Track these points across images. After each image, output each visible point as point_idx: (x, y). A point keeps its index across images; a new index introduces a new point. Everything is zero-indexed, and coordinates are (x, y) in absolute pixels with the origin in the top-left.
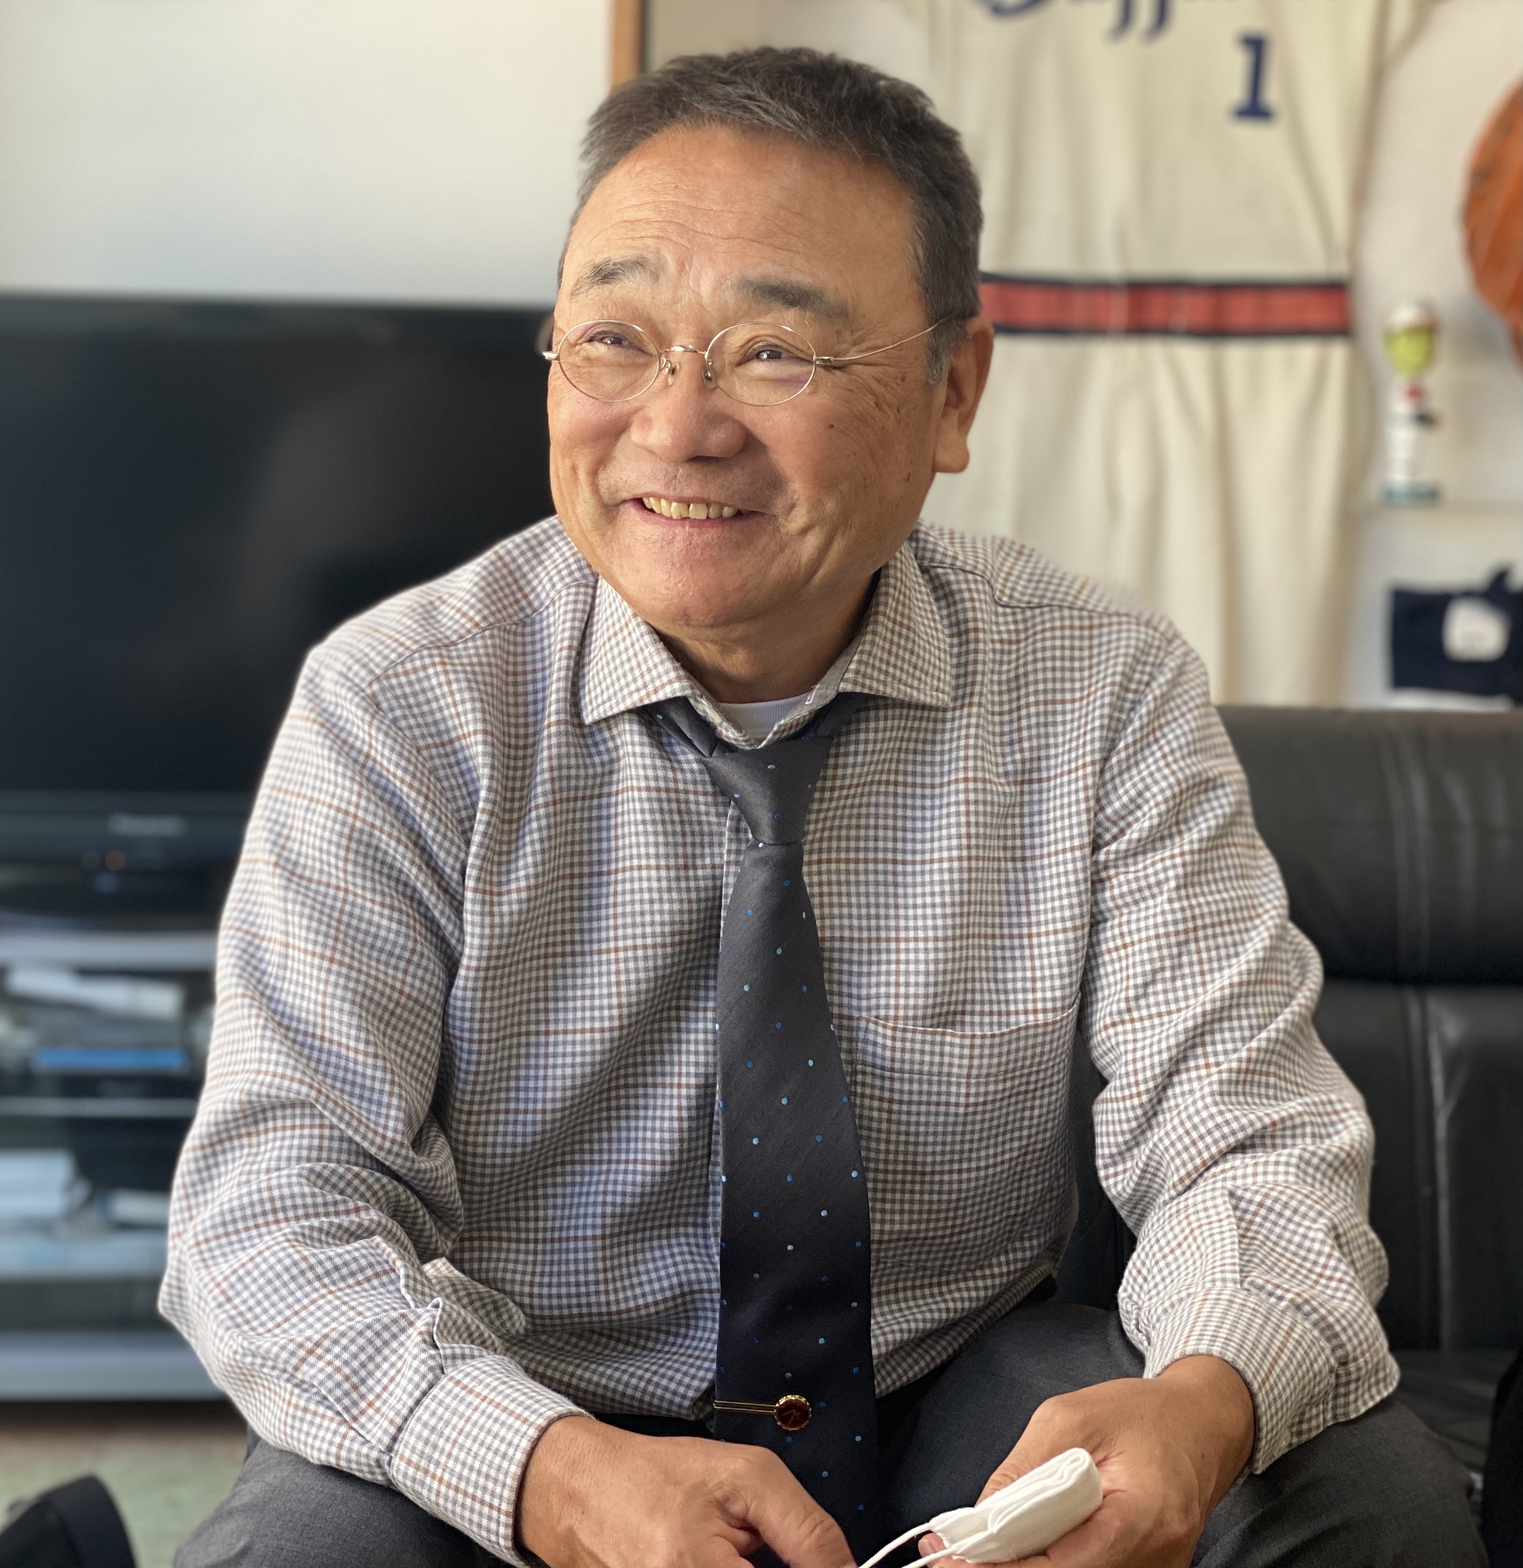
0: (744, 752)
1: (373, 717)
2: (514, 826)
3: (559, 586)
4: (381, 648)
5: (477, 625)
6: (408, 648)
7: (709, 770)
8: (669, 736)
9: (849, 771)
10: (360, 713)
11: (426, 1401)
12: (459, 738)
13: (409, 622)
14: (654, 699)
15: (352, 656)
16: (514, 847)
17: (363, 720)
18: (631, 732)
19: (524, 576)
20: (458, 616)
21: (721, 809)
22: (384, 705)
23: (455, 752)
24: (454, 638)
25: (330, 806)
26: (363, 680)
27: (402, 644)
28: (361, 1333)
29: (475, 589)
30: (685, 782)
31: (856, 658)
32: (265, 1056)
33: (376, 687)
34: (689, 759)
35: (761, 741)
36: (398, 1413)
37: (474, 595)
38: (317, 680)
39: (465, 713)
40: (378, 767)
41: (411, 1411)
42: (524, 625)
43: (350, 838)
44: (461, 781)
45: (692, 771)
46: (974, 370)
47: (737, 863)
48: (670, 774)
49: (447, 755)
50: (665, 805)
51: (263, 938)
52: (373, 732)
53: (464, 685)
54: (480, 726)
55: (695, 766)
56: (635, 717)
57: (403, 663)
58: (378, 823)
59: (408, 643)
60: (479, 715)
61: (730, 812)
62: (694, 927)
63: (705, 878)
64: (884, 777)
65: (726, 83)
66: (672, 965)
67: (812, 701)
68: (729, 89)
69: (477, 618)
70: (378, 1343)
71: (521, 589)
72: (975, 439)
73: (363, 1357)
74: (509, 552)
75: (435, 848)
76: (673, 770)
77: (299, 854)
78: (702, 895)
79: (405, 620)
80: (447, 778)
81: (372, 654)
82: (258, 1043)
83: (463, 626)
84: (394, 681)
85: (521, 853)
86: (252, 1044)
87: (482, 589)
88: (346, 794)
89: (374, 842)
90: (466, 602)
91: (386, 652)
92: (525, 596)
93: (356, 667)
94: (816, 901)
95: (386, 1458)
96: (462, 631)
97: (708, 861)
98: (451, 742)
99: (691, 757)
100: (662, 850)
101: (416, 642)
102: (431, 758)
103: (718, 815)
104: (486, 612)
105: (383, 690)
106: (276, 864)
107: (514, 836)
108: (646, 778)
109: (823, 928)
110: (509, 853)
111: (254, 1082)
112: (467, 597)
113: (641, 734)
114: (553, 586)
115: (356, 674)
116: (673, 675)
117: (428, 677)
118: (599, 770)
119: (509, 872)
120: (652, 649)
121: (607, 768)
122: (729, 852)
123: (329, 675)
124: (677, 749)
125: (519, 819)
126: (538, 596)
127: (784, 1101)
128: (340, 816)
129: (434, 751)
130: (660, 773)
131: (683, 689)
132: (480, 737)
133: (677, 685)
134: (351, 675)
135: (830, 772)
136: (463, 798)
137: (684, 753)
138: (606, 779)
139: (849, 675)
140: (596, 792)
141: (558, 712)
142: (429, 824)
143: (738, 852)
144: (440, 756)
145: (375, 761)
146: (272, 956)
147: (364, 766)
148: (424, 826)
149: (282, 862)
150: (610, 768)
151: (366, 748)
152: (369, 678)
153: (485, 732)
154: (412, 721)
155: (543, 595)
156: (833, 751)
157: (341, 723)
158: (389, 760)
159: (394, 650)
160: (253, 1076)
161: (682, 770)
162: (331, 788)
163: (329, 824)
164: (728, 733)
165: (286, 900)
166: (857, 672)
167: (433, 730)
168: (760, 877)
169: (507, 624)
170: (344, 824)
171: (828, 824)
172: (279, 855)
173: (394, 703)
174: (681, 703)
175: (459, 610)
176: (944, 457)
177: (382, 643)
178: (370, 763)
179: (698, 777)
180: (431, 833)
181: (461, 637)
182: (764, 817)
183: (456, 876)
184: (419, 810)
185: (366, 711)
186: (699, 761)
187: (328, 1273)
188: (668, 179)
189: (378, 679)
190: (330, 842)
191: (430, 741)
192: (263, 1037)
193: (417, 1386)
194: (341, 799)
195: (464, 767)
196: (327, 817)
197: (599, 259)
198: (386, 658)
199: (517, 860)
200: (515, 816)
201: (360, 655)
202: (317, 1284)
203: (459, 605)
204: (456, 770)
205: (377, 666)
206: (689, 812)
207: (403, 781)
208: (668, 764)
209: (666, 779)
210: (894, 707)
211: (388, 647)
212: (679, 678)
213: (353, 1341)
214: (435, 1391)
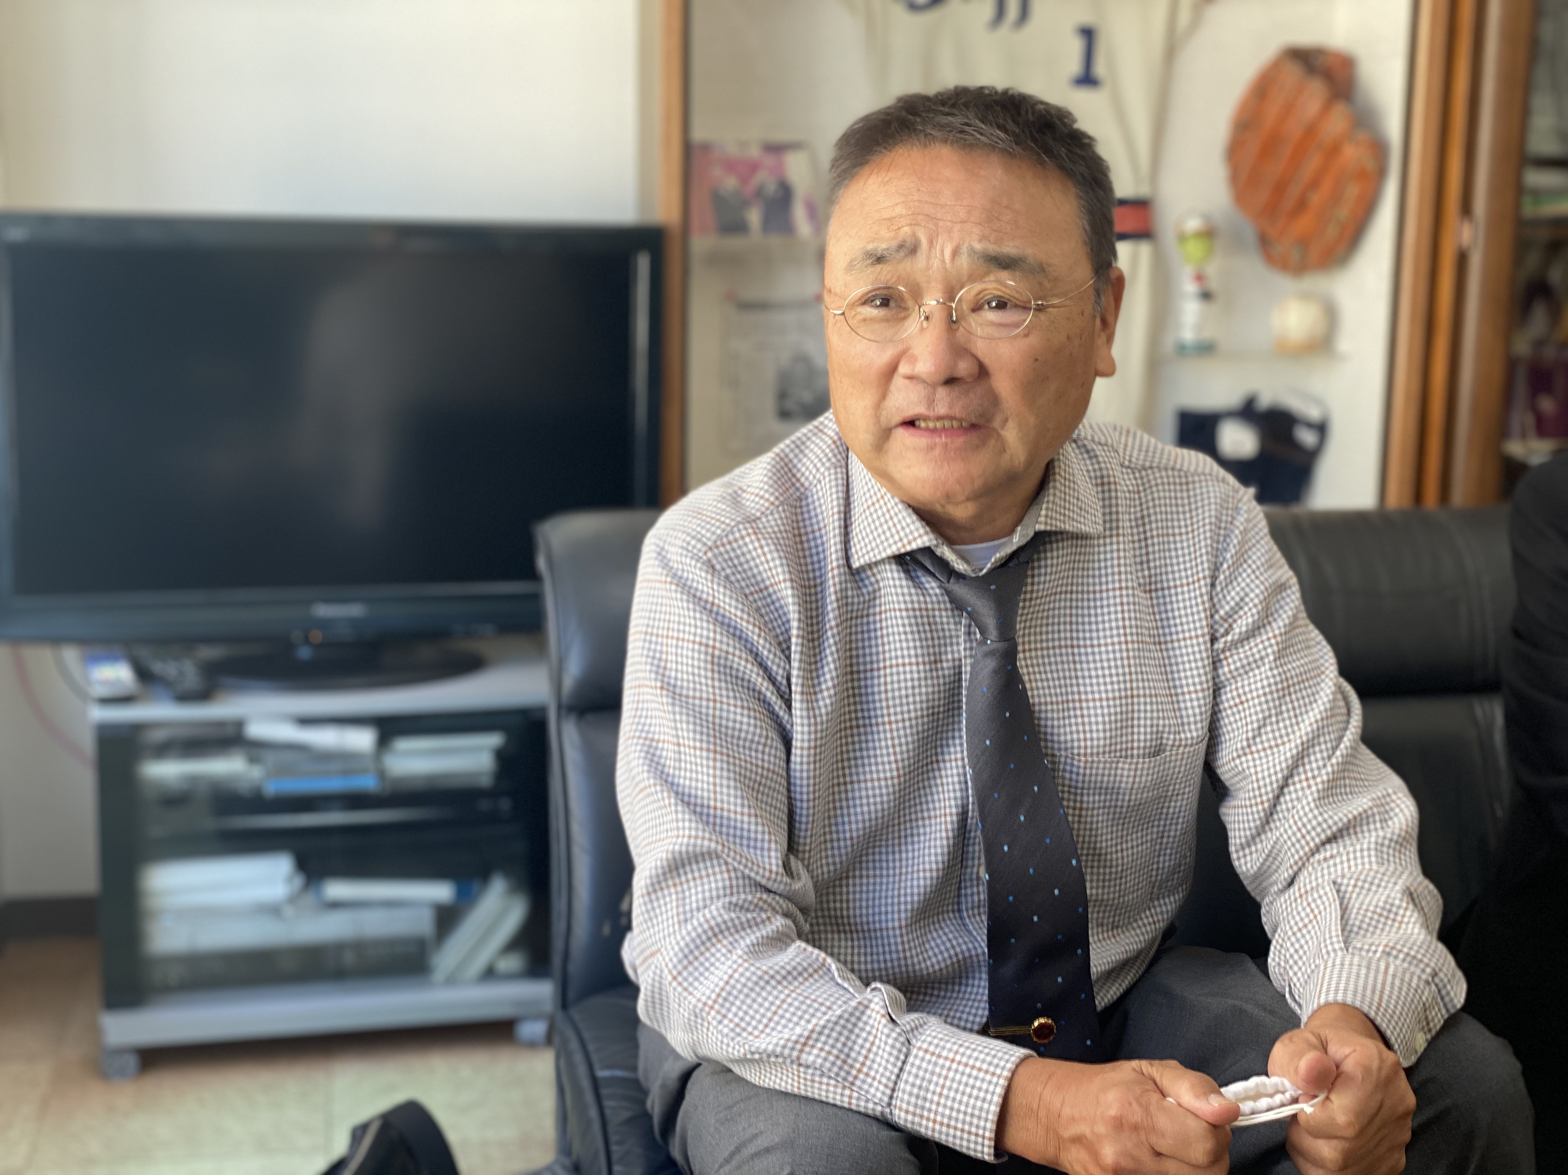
0: (971, 578)
1: (713, 576)
2: (816, 643)
3: (822, 470)
4: (708, 526)
5: (772, 503)
6: (728, 525)
7: (948, 593)
8: (915, 571)
9: (1041, 587)
10: (703, 574)
11: (907, 1067)
12: (772, 585)
13: (724, 507)
14: (908, 548)
15: (688, 534)
16: (818, 658)
17: (706, 579)
18: (891, 571)
19: (795, 466)
20: (757, 499)
21: (957, 619)
22: (718, 567)
23: (770, 595)
24: (758, 514)
25: (694, 642)
26: (700, 551)
27: (723, 523)
28: (836, 1023)
29: (766, 479)
30: (932, 603)
31: (1044, 506)
32: (680, 824)
33: (710, 554)
34: (931, 585)
35: (981, 570)
36: (889, 1079)
37: (766, 483)
38: (664, 553)
39: (776, 567)
40: (721, 611)
41: (898, 1076)
42: (801, 500)
43: (713, 663)
44: (776, 615)
45: (936, 595)
46: (1112, 303)
47: (971, 656)
48: (922, 598)
49: (765, 598)
50: (919, 620)
51: (658, 741)
52: (715, 587)
53: (773, 547)
54: (787, 576)
55: (938, 591)
56: (893, 561)
57: (727, 536)
58: (731, 650)
59: (727, 521)
60: (786, 569)
61: (963, 621)
62: (942, 702)
63: (949, 668)
64: (1064, 589)
65: (948, 114)
66: (928, 730)
67: (1017, 540)
68: (950, 118)
69: (772, 499)
70: (850, 1026)
71: (794, 476)
72: (1116, 351)
73: (843, 1039)
74: (782, 450)
75: (769, 663)
76: (923, 595)
77: (676, 679)
78: (947, 680)
79: (719, 505)
80: (767, 614)
81: (703, 532)
82: (674, 816)
83: (763, 505)
84: (722, 549)
85: (824, 662)
86: (669, 818)
87: (771, 478)
88: (705, 633)
89: (729, 663)
90: (761, 489)
91: (713, 529)
92: (798, 480)
93: (693, 542)
94: (1026, 678)
95: (888, 1110)
96: (763, 509)
97: (950, 656)
98: (766, 588)
99: (934, 584)
100: (919, 651)
101: (733, 520)
102: (755, 601)
103: (955, 623)
104: (777, 494)
105: (715, 556)
106: (662, 688)
107: (817, 650)
108: (905, 602)
109: (1033, 696)
110: (816, 662)
111: (675, 844)
112: (762, 485)
113: (898, 571)
114: (818, 470)
115: (694, 547)
116: (922, 531)
117: (746, 544)
118: (867, 598)
119: (818, 677)
120: (905, 513)
121: (872, 596)
122: (965, 649)
123: (673, 549)
124: (923, 579)
125: (819, 638)
126: (807, 479)
127: (1022, 818)
128: (703, 649)
129: (756, 596)
130: (915, 598)
131: (930, 540)
132: (788, 584)
133: (925, 538)
134: (690, 548)
135: (1029, 588)
136: (779, 627)
137: (928, 582)
138: (872, 603)
139: (1042, 519)
140: (865, 613)
141: (837, 559)
142: (764, 647)
143: (971, 649)
144: (760, 599)
145: (719, 606)
146: (668, 753)
147: (711, 611)
148: (760, 648)
149: (665, 686)
150: (874, 596)
151: (710, 599)
152: (704, 549)
153: (791, 580)
154: (739, 576)
155: (811, 478)
156: (1029, 573)
157: (689, 583)
158: (730, 605)
159: (718, 527)
160: (674, 840)
161: (930, 595)
162: (693, 630)
163: (696, 655)
164: (960, 566)
165: (674, 713)
166: (1046, 516)
167: (753, 581)
168: (990, 664)
169: (791, 501)
170: (706, 653)
171: (1028, 624)
172: (662, 681)
173: (724, 565)
174: (927, 551)
175: (757, 495)
176: (1101, 366)
177: (708, 523)
178: (715, 609)
179: (941, 598)
180: (765, 653)
181: (763, 513)
182: (991, 622)
183: (784, 682)
184: (756, 638)
185: (707, 572)
186: (940, 587)
187: (784, 978)
188: (912, 185)
189: (710, 549)
190: (699, 668)
191: (752, 589)
192: (676, 812)
193: (897, 1058)
194: (701, 636)
195: (777, 605)
196: (693, 650)
197: (870, 247)
198: (714, 533)
199: (822, 667)
200: (816, 636)
201: (694, 533)
202: (780, 988)
203: (757, 491)
204: (772, 607)
205: (709, 539)
206: (936, 624)
207: (742, 619)
208: (919, 591)
209: (919, 602)
210: (1072, 538)
211: (713, 525)
212: (926, 533)
213: (832, 1030)
214: (911, 1059)
